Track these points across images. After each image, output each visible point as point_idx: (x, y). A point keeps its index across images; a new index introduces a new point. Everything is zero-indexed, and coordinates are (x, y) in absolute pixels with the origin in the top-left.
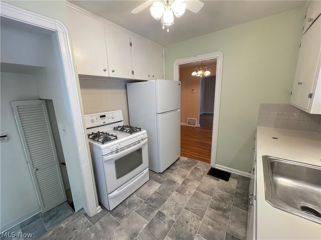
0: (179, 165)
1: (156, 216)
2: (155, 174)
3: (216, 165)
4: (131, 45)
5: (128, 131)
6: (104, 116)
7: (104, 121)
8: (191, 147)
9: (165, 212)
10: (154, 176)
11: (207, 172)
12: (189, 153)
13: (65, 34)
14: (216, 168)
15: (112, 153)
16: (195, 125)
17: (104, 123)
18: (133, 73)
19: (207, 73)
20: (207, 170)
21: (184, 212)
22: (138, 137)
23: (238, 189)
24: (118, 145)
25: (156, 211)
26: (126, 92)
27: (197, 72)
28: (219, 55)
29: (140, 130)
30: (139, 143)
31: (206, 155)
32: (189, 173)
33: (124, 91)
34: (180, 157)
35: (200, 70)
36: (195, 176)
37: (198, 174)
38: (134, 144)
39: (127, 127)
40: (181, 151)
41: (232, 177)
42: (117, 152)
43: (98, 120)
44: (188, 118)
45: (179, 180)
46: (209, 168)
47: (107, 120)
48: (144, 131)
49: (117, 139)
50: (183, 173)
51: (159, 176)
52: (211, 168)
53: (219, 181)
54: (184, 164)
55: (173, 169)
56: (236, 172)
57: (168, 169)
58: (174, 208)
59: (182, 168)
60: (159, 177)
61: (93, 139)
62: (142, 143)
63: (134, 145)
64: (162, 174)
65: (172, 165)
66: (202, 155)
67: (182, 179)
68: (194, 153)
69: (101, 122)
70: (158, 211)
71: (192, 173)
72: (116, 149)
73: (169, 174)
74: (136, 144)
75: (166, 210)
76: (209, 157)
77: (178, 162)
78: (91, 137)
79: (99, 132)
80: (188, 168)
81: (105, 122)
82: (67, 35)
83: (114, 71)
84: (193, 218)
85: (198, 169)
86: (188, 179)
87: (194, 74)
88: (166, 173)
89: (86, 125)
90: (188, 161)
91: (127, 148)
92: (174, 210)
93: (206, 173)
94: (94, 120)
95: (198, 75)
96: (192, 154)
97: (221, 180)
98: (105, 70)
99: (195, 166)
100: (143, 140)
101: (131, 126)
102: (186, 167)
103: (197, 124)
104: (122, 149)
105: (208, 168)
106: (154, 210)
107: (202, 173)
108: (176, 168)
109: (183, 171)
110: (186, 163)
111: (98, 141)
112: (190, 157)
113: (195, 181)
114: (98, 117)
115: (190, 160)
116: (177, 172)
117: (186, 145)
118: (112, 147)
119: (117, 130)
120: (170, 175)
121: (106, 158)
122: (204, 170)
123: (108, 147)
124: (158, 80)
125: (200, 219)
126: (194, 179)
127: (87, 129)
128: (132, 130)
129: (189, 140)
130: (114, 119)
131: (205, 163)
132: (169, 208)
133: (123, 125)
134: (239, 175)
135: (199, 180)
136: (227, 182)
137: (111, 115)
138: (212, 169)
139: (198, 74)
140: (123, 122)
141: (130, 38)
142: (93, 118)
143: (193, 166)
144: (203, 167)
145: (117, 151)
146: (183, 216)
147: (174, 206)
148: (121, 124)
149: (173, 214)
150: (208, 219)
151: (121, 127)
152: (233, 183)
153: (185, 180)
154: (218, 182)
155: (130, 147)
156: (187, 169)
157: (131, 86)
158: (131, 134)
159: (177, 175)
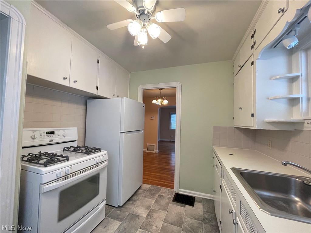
0: (141, 194)
2: (113, 209)
3: (180, 189)
4: (98, 62)
5: (83, 152)
6: (53, 133)
7: (51, 139)
8: (152, 173)
10: (112, 212)
11: (172, 198)
12: (151, 180)
13: (20, 24)
14: (181, 193)
15: (58, 179)
16: (154, 151)
17: (50, 141)
18: (97, 88)
19: (166, 102)
20: (172, 197)
22: (97, 159)
23: (205, 213)
24: (68, 168)
26: (85, 109)
27: (157, 100)
28: (178, 85)
29: (99, 150)
30: (97, 166)
31: (168, 180)
32: (153, 202)
33: (83, 107)
34: (142, 185)
35: (159, 99)
36: (160, 205)
37: (163, 202)
38: (91, 167)
39: (83, 147)
40: (143, 178)
41: (197, 201)
42: (66, 179)
43: (42, 136)
44: (148, 144)
45: (143, 212)
46: (174, 194)
47: (55, 138)
48: (104, 152)
49: (68, 160)
50: (147, 204)
51: (118, 210)
52: (176, 193)
53: (185, 207)
54: (147, 192)
55: (136, 200)
56: (199, 195)
57: (128, 200)
59: (145, 197)
60: (119, 212)
61: (30, 161)
62: (101, 166)
63: (90, 169)
64: (122, 208)
65: (133, 195)
66: (164, 181)
67: (146, 211)
68: (156, 179)
69: (47, 139)
71: (156, 202)
72: (66, 173)
73: (130, 207)
74: (92, 168)
76: (173, 182)
77: (140, 191)
78: (25, 159)
79: (40, 152)
80: (152, 195)
81: (52, 141)
82: (24, 26)
83: (76, 82)
85: (162, 196)
86: (153, 209)
87: (154, 102)
88: (127, 206)
89: (23, 142)
90: (151, 188)
91: (81, 173)
93: (171, 200)
94: (36, 136)
95: (158, 104)
96: (154, 180)
97: (187, 206)
98: (65, 79)
99: (159, 194)
100: (102, 162)
101: (87, 147)
102: (149, 195)
103: (156, 150)
104: (74, 174)
105: (172, 194)
107: (167, 200)
108: (139, 198)
109: (147, 201)
110: (149, 191)
111: (37, 163)
112: (152, 183)
113: (161, 212)
114: (43, 133)
115: (153, 187)
116: (140, 203)
117: (147, 172)
118: (60, 171)
119: (68, 150)
120: (132, 208)
121: (46, 188)
122: (168, 197)
123: (53, 171)
124: (124, 98)
126: (160, 209)
127: (23, 148)
128: (89, 151)
129: (150, 166)
130: (65, 137)
131: (168, 188)
133: (77, 146)
134: (203, 198)
135: (165, 209)
136: (194, 208)
137: (62, 132)
138: (176, 195)
139: (158, 102)
140: (76, 142)
141: (98, 56)
142: (35, 134)
143: (156, 193)
144: (167, 194)
145: (66, 177)
148: (75, 144)
151: (74, 147)
152: (199, 208)
153: (150, 211)
154: (185, 209)
155: (86, 171)
156: (151, 198)
157: (92, 104)
158: (88, 155)
159: (140, 207)
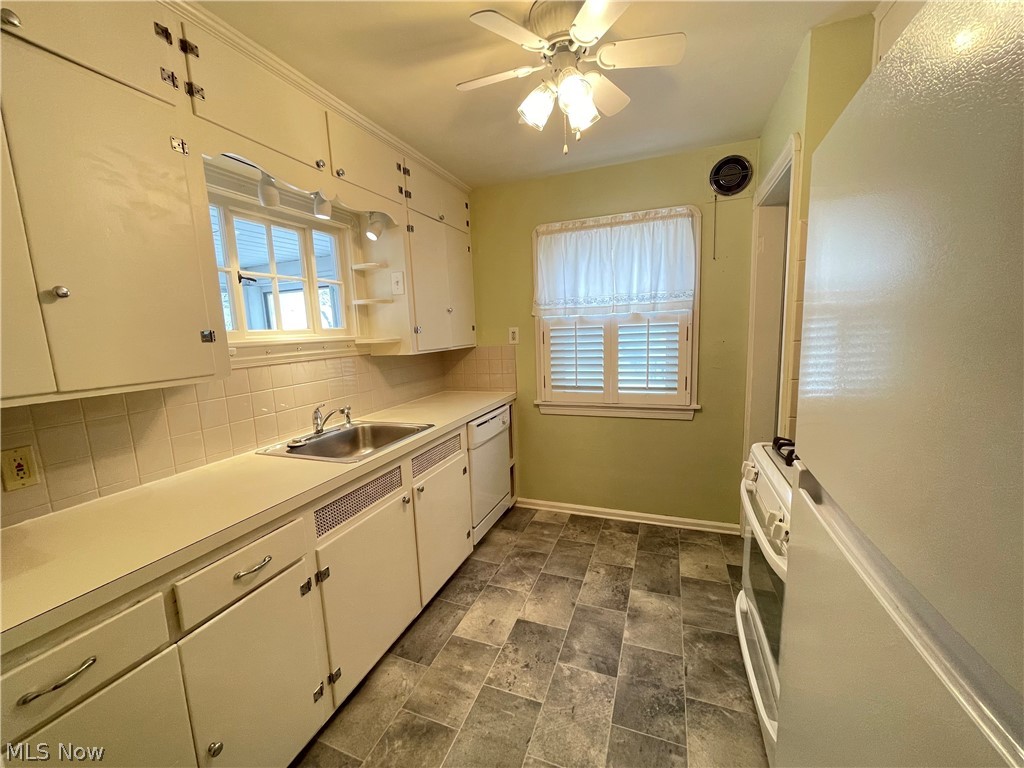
1: (616, 661)
9: (595, 677)
21: (539, 690)
25: (625, 674)
58: (575, 698)
70: (619, 674)
75: (596, 684)
84: (511, 679)
92: (572, 691)
106: (632, 673)
125: (490, 681)
132: (591, 692)
146: (540, 678)
147: (578, 702)
149: (571, 677)
150: (467, 687)
